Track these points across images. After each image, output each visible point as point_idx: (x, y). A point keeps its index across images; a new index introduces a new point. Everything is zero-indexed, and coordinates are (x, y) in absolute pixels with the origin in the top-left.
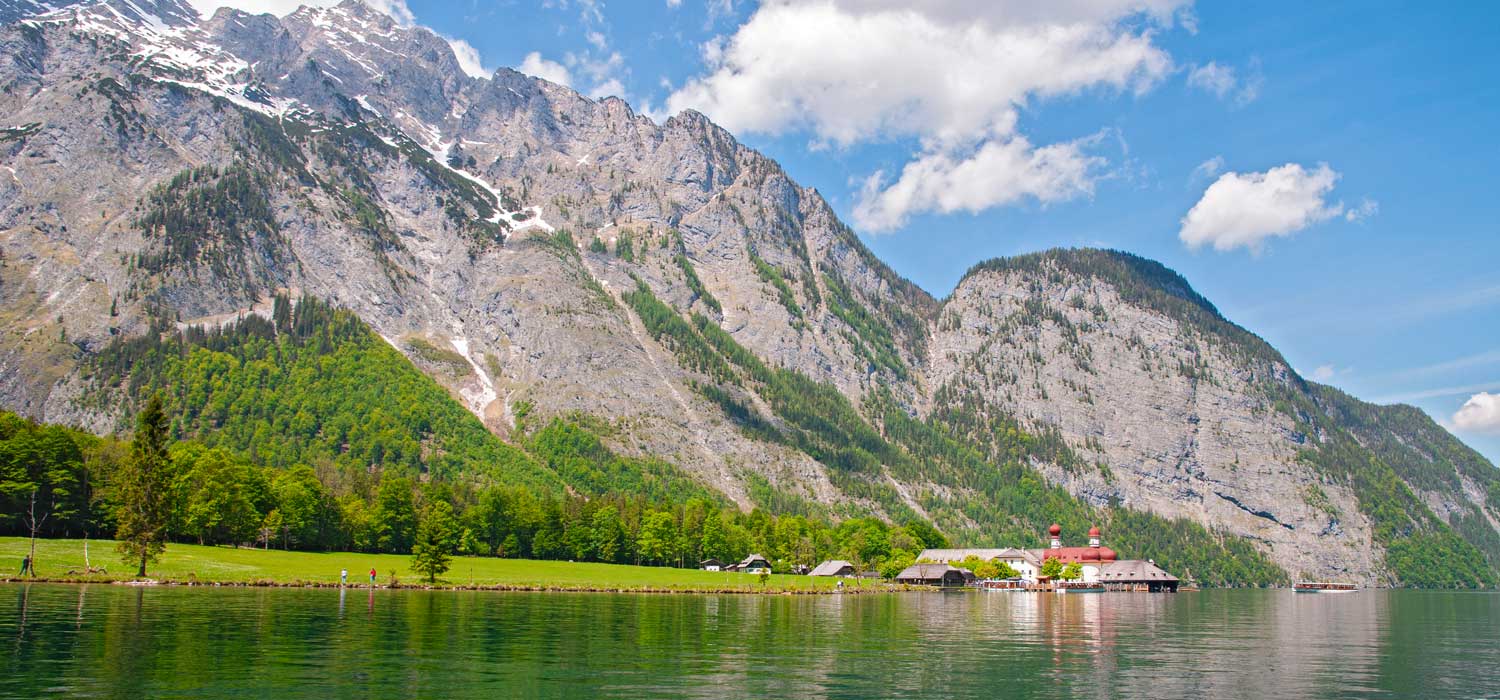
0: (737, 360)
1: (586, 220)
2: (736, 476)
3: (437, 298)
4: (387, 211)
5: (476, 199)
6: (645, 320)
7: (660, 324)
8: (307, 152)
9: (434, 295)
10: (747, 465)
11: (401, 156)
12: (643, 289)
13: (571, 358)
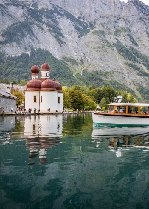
0: (140, 57)
1: (108, 28)
2: (135, 85)
3: (72, 48)
4: (61, 29)
5: (82, 25)
6: (117, 49)
7: (121, 49)
8: (43, 17)
9: (71, 47)
10: (138, 82)
11: (65, 16)
12: (119, 42)
13: (97, 58)
